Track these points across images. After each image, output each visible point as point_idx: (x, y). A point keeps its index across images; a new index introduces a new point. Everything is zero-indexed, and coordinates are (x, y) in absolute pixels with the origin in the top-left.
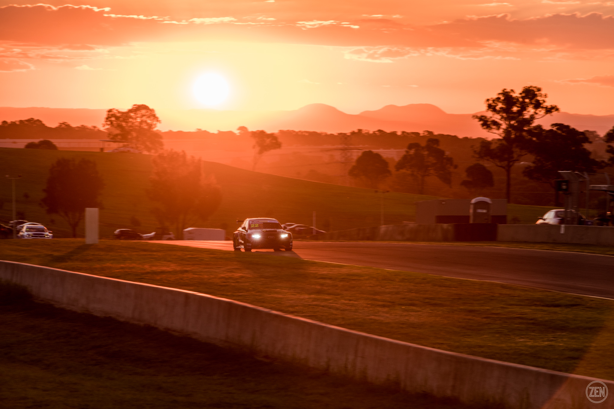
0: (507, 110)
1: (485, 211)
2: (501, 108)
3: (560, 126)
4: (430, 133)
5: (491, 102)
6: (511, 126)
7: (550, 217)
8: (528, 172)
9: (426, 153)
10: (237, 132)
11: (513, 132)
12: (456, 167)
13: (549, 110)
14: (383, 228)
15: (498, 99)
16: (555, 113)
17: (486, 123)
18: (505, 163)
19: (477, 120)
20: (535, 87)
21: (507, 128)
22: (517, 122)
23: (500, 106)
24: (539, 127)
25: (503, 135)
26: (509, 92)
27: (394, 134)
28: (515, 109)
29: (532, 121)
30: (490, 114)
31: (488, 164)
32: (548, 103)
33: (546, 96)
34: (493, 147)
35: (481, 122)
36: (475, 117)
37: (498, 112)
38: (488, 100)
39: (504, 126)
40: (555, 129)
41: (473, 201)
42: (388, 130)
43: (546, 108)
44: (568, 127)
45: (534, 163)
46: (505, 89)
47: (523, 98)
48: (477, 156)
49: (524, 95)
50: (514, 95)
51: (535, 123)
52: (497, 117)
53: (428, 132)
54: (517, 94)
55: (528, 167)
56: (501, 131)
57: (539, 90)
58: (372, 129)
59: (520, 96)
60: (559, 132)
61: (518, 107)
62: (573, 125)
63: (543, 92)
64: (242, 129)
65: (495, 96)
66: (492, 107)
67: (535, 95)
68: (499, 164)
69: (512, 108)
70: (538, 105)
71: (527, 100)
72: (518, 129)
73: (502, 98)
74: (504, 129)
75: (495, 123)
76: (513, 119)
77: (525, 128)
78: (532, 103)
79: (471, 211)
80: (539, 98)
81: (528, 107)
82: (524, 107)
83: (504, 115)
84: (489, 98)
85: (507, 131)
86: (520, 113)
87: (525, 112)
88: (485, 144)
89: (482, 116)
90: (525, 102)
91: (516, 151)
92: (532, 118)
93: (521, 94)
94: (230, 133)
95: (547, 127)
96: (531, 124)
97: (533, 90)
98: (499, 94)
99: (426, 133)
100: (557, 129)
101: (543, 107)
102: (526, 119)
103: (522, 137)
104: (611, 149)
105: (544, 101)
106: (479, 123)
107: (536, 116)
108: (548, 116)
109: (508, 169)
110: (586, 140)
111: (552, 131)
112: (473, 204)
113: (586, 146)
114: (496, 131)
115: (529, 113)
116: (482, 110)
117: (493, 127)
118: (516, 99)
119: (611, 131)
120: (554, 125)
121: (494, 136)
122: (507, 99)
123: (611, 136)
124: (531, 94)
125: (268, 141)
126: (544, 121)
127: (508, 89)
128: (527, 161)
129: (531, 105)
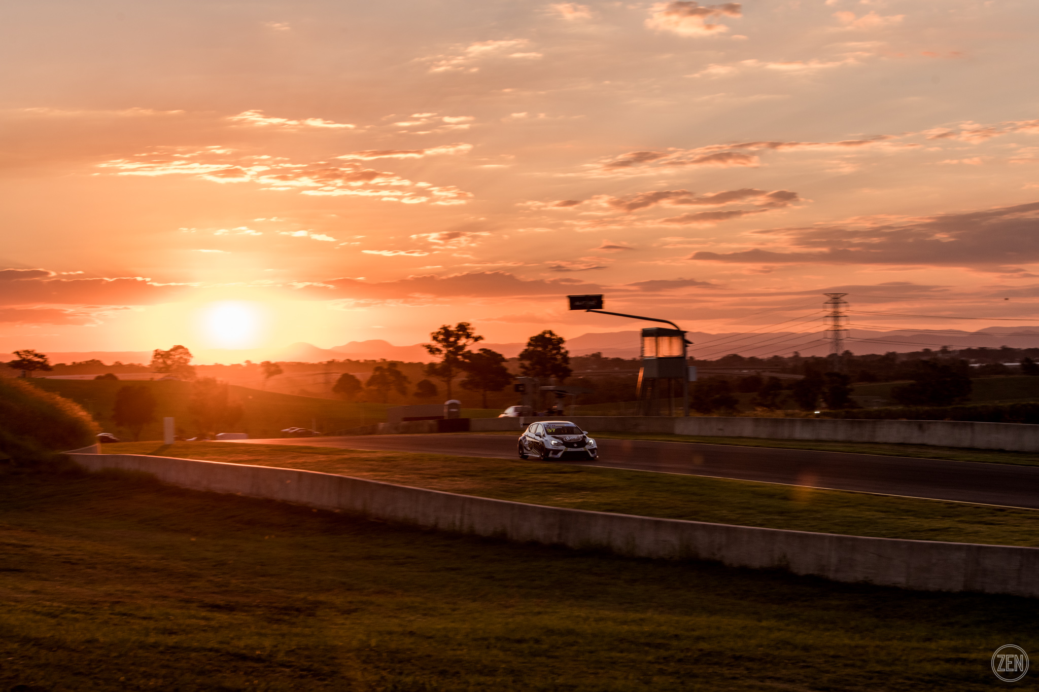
0: (446, 340)
1: (454, 410)
2: (442, 339)
3: (485, 350)
4: (384, 360)
5: (435, 335)
6: (449, 352)
7: (510, 412)
8: (464, 385)
9: (387, 374)
10: (244, 364)
11: (452, 356)
12: (410, 383)
13: (477, 339)
14: (381, 425)
15: (440, 332)
16: (481, 342)
17: (432, 350)
18: (446, 379)
19: (424, 348)
20: (465, 323)
21: (448, 353)
22: (455, 348)
23: (441, 337)
24: (469, 352)
25: (445, 358)
26: (447, 327)
27: (358, 362)
28: (452, 339)
29: (464, 347)
30: (434, 343)
31: (435, 380)
32: (476, 334)
33: (473, 329)
34: (437, 367)
35: (429, 350)
36: (424, 346)
37: (439, 341)
38: (433, 333)
39: (445, 351)
40: (481, 352)
41: (448, 403)
42: (354, 359)
43: (473, 338)
44: (490, 351)
45: (467, 377)
46: (444, 325)
47: (458, 331)
48: (426, 374)
49: (459, 329)
50: (450, 329)
51: (467, 349)
52: (439, 346)
54: (452, 329)
55: (463, 381)
56: (442, 356)
57: (469, 325)
58: (341, 359)
59: (456, 329)
60: (485, 354)
61: (455, 338)
62: (493, 350)
63: (471, 327)
64: (248, 362)
65: (437, 330)
66: (435, 338)
67: (466, 329)
68: (443, 379)
69: (449, 339)
71: (460, 333)
72: (455, 353)
73: (443, 331)
74: (445, 354)
75: (438, 350)
76: (451, 346)
77: (461, 353)
78: (465, 335)
79: (446, 410)
80: (468, 331)
81: (461, 337)
82: (458, 337)
83: (445, 344)
84: (432, 332)
85: (447, 355)
86: (455, 342)
87: (458, 341)
88: (432, 365)
89: (429, 345)
91: (454, 369)
92: (464, 345)
93: (456, 328)
94: (239, 365)
95: (475, 351)
96: (463, 349)
97: (464, 325)
98: (441, 328)
99: (382, 361)
100: (484, 352)
101: (471, 337)
102: (460, 346)
103: (458, 359)
104: (523, 366)
105: (472, 333)
106: (426, 350)
107: (468, 343)
108: (476, 343)
109: (448, 382)
110: (503, 360)
111: (478, 354)
112: (447, 405)
113: (504, 364)
114: (439, 356)
115: (462, 342)
116: (429, 341)
117: (437, 352)
118: (452, 331)
119: (523, 352)
120: (481, 350)
121: (438, 359)
122: (446, 332)
123: (523, 356)
124: (463, 329)
125: (273, 369)
126: (473, 347)
127: (447, 324)
128: (462, 376)
129: (464, 336)
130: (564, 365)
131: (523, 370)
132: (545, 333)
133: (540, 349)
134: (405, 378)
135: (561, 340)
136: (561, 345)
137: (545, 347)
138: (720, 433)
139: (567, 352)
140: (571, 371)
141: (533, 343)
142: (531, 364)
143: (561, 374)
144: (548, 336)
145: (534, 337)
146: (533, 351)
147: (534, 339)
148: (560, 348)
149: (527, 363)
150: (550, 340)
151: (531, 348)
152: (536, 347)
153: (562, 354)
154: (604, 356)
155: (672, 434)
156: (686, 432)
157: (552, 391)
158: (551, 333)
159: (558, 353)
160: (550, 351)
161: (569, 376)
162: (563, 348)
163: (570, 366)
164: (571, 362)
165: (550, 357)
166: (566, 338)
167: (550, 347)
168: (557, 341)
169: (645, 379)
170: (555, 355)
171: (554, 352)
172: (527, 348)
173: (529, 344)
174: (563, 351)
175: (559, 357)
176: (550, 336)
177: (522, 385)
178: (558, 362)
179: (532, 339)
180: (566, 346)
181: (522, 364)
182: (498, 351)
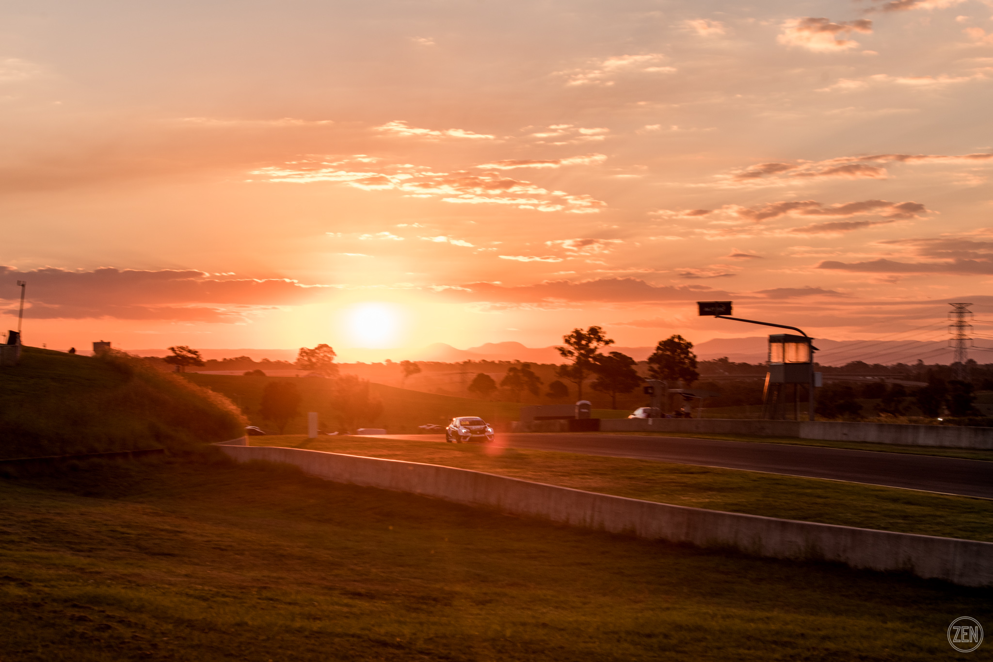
0: (578, 343)
1: (586, 411)
2: (574, 342)
3: (615, 354)
4: (518, 361)
5: (567, 338)
6: (581, 354)
7: (639, 413)
8: (594, 386)
9: (520, 374)
10: (384, 363)
11: (583, 358)
12: (542, 383)
13: (607, 343)
15: (572, 335)
16: (611, 345)
17: (564, 352)
18: (577, 380)
19: (557, 350)
20: (597, 327)
21: (578, 355)
22: (586, 351)
23: (573, 340)
24: (600, 355)
25: (576, 361)
26: (579, 331)
27: (493, 363)
28: (584, 342)
29: (595, 350)
30: (566, 346)
31: (566, 381)
32: (607, 337)
33: (604, 333)
34: (569, 369)
35: (561, 352)
36: (557, 348)
37: (571, 344)
38: (565, 336)
39: (576, 354)
40: (611, 355)
41: (578, 403)
42: (489, 360)
43: (604, 341)
44: (620, 354)
45: (597, 379)
46: (577, 329)
47: (589, 334)
48: (558, 375)
49: (590, 333)
50: (582, 332)
51: (598, 352)
52: (571, 348)
53: (517, 360)
54: (585, 332)
55: (593, 383)
56: (574, 358)
57: (600, 328)
58: (477, 360)
60: (615, 357)
61: (586, 341)
62: (624, 353)
63: (602, 330)
64: (388, 361)
65: (569, 334)
66: (567, 341)
67: (598, 332)
68: (574, 381)
69: (581, 341)
70: (599, 339)
71: (592, 336)
72: (586, 356)
73: (575, 334)
74: (577, 357)
75: (571, 353)
76: (582, 349)
77: (592, 356)
79: (577, 411)
80: (600, 334)
81: (592, 340)
82: (590, 340)
83: (577, 347)
84: (565, 335)
85: (578, 358)
86: (587, 345)
87: (590, 344)
88: (564, 367)
89: (562, 348)
90: (590, 337)
91: (585, 371)
92: (596, 348)
93: (588, 332)
94: (380, 364)
95: (606, 354)
96: (594, 352)
97: (596, 329)
98: (573, 332)
99: (516, 362)
101: (602, 341)
102: (591, 349)
103: (589, 361)
104: (652, 370)
105: (604, 336)
106: (558, 353)
107: (598, 347)
108: (607, 346)
109: (579, 384)
110: (633, 363)
111: (609, 357)
112: (578, 406)
113: (633, 367)
114: (571, 358)
115: (593, 344)
116: (562, 343)
117: (569, 355)
118: (584, 335)
119: (652, 356)
120: (611, 353)
121: (570, 361)
122: (578, 335)
123: (653, 359)
124: (595, 332)
125: (412, 368)
126: (604, 350)
127: (579, 328)
128: (592, 378)
129: (595, 339)
130: (692, 369)
131: (652, 373)
132: (673, 337)
133: (668, 353)
134: (538, 379)
135: (689, 345)
136: (690, 350)
137: (673, 352)
138: (845, 438)
139: (695, 356)
140: (698, 374)
141: (661, 347)
142: (659, 368)
143: (688, 377)
144: (676, 340)
145: (663, 341)
146: (662, 355)
147: (663, 343)
148: (688, 352)
149: (655, 366)
150: (679, 344)
151: (660, 352)
152: (665, 351)
153: (690, 359)
154: (730, 361)
155: (797, 438)
156: (811, 436)
157: (680, 393)
158: (679, 337)
159: (685, 357)
160: (679, 355)
161: (697, 379)
162: (691, 353)
163: (697, 370)
164: (698, 366)
165: (678, 361)
166: (694, 343)
167: (679, 351)
168: (685, 346)
169: (771, 384)
170: (683, 359)
171: (682, 356)
172: (655, 352)
173: (658, 348)
174: (691, 355)
175: (687, 361)
176: (678, 341)
177: (651, 387)
178: (685, 366)
179: (660, 344)
180: (694, 351)
181: (651, 367)
182: (628, 355)
